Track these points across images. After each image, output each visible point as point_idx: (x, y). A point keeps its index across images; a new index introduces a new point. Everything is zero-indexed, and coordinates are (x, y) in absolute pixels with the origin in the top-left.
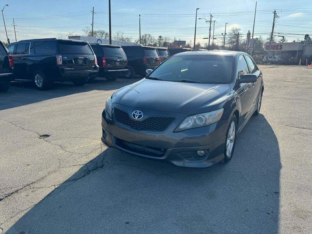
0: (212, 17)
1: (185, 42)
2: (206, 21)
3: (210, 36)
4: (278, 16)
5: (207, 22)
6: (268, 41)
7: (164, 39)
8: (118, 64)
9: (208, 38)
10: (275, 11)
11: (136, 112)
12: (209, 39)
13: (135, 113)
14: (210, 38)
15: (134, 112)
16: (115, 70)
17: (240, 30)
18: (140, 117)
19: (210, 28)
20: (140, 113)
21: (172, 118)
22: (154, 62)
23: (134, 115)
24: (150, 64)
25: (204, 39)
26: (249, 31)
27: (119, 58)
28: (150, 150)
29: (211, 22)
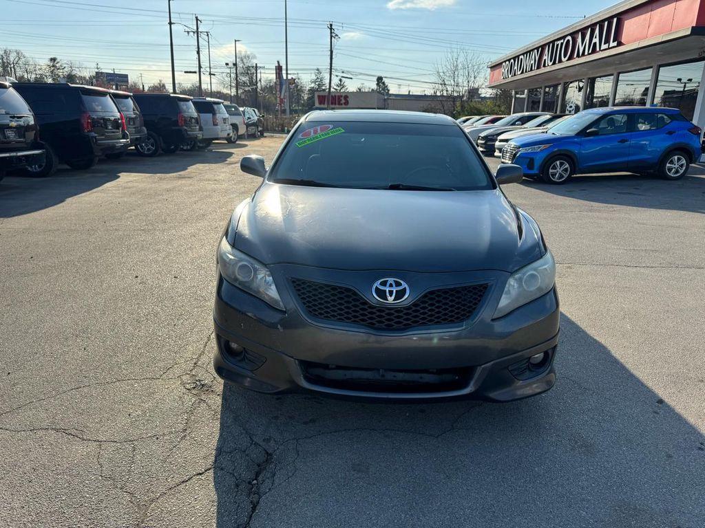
0: (199, 22)
1: (126, 76)
2: (187, 29)
3: (200, 67)
4: (337, 35)
5: (188, 32)
6: (313, 85)
7: (66, 66)
8: (11, 135)
9: (195, 72)
10: (331, 25)
11: (384, 284)
12: (198, 74)
13: (382, 288)
14: (200, 72)
15: (377, 284)
16: (7, 155)
17: (254, 57)
18: (400, 294)
19: (198, 48)
20: (398, 284)
21: (481, 285)
22: (110, 127)
23: (381, 294)
24: (103, 135)
25: (185, 72)
26: (278, 62)
27: (14, 117)
28: (401, 376)
29: (198, 34)
